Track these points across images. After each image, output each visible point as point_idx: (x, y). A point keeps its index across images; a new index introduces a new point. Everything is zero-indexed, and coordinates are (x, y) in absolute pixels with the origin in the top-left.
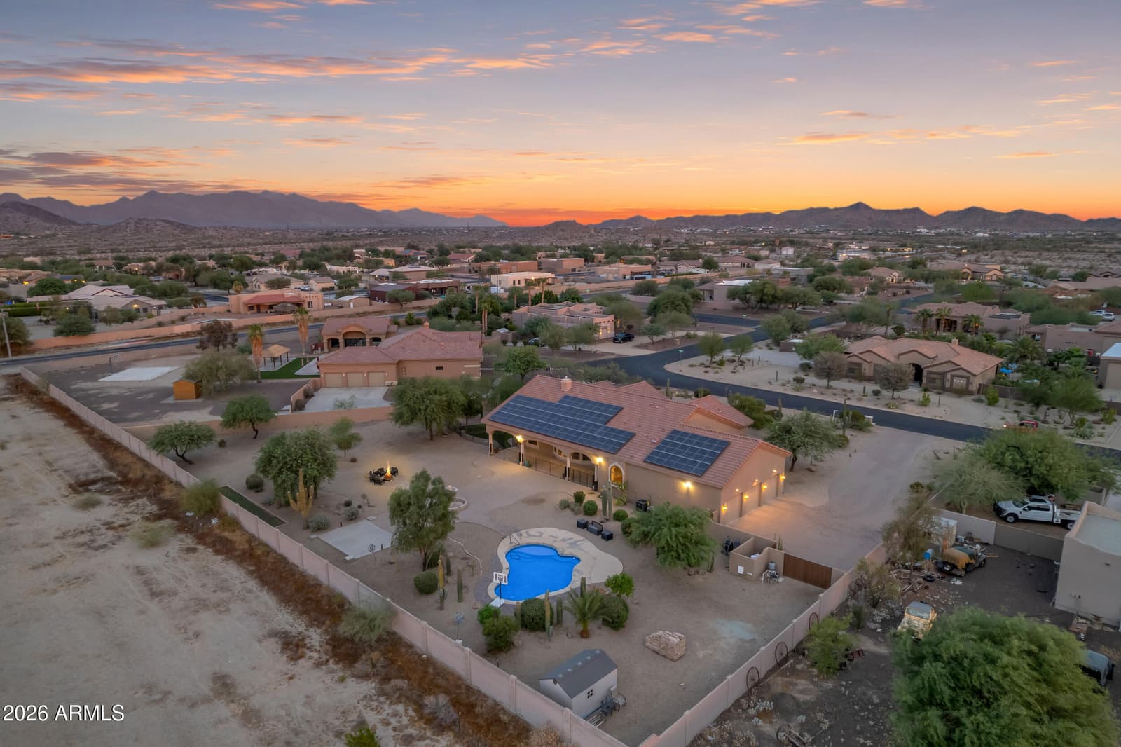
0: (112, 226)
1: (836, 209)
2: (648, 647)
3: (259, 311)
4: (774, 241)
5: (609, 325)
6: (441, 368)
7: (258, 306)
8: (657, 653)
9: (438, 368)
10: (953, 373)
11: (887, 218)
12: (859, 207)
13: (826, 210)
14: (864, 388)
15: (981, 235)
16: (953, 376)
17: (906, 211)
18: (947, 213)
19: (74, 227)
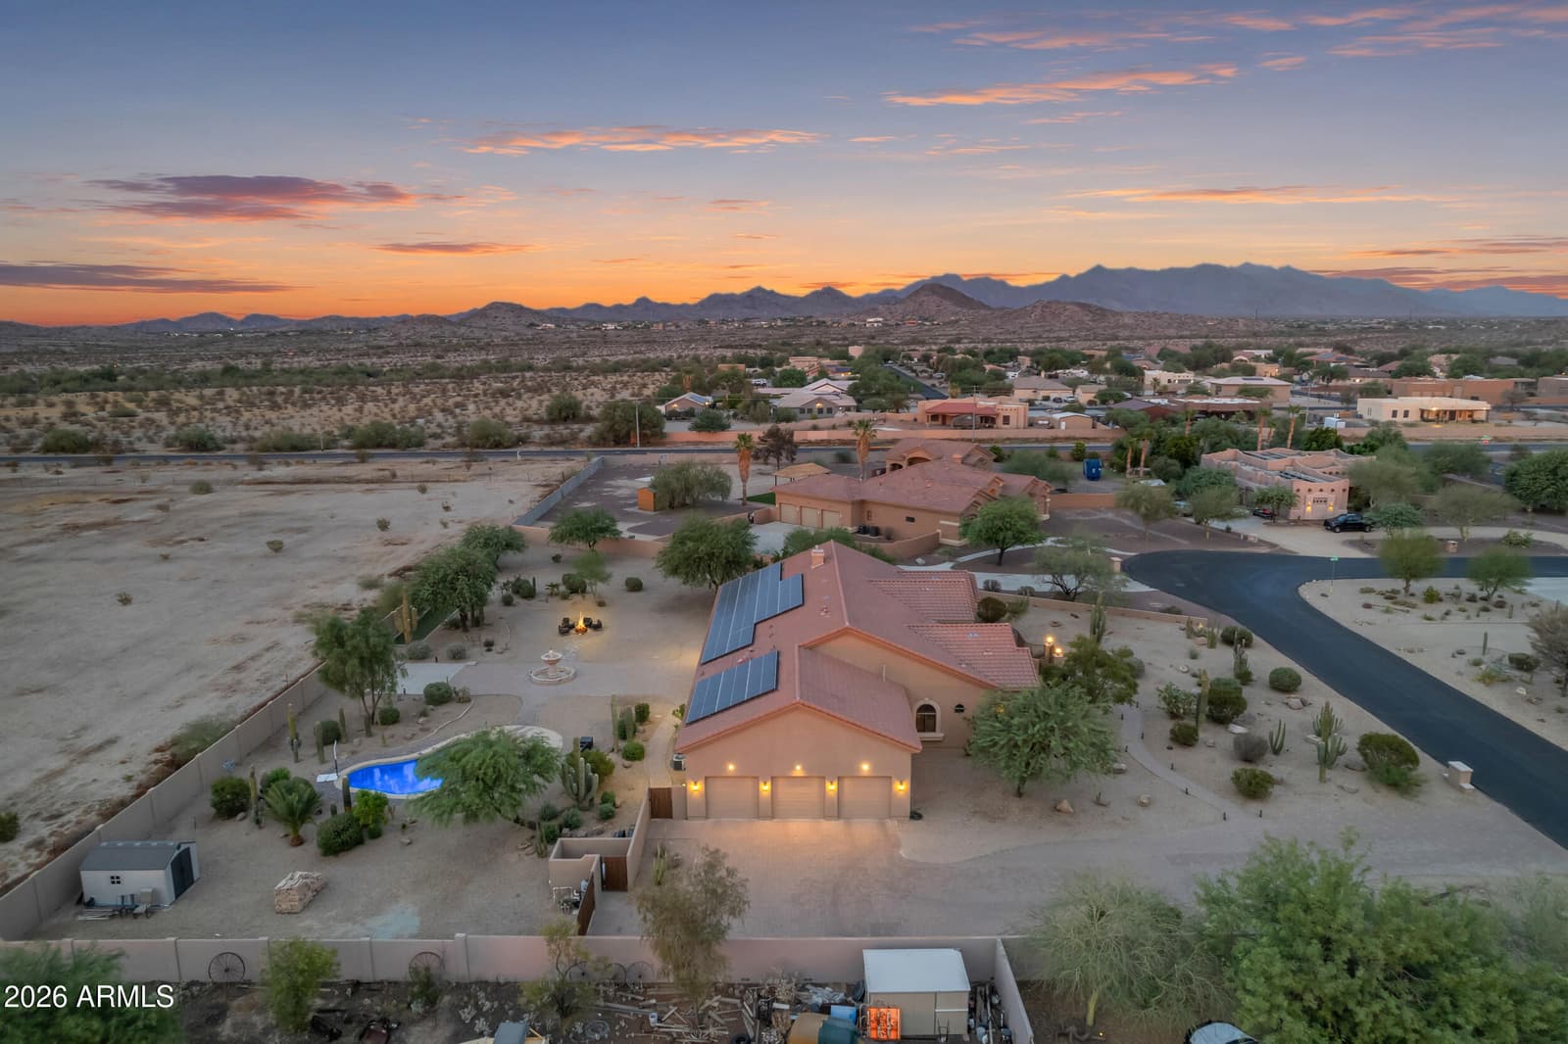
0: (1016, 311)
3: (944, 423)
5: (1331, 497)
6: (911, 520)
7: (944, 417)
9: (909, 520)
19: (983, 312)
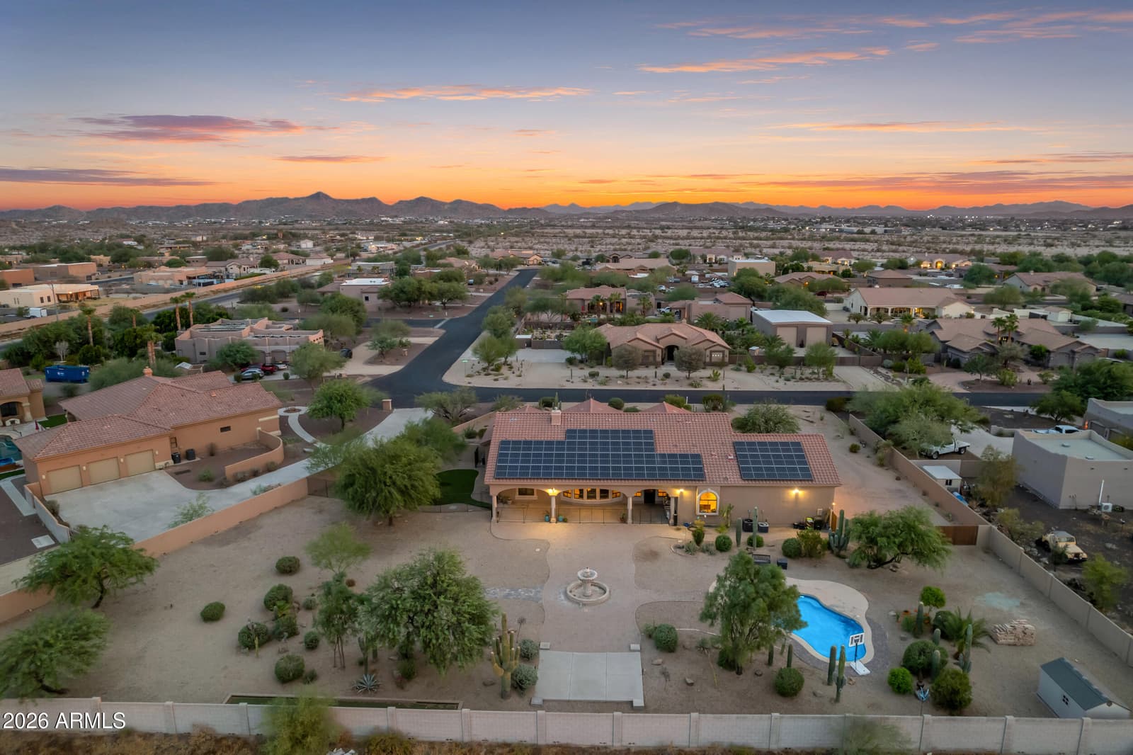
1: (296, 199)
2: (1002, 644)
4: (277, 234)
6: (227, 428)
8: (1015, 645)
9: (223, 430)
10: (712, 349)
11: (350, 208)
12: (319, 196)
13: (285, 200)
14: (656, 373)
15: (442, 222)
16: (711, 352)
17: (364, 200)
18: (401, 202)
